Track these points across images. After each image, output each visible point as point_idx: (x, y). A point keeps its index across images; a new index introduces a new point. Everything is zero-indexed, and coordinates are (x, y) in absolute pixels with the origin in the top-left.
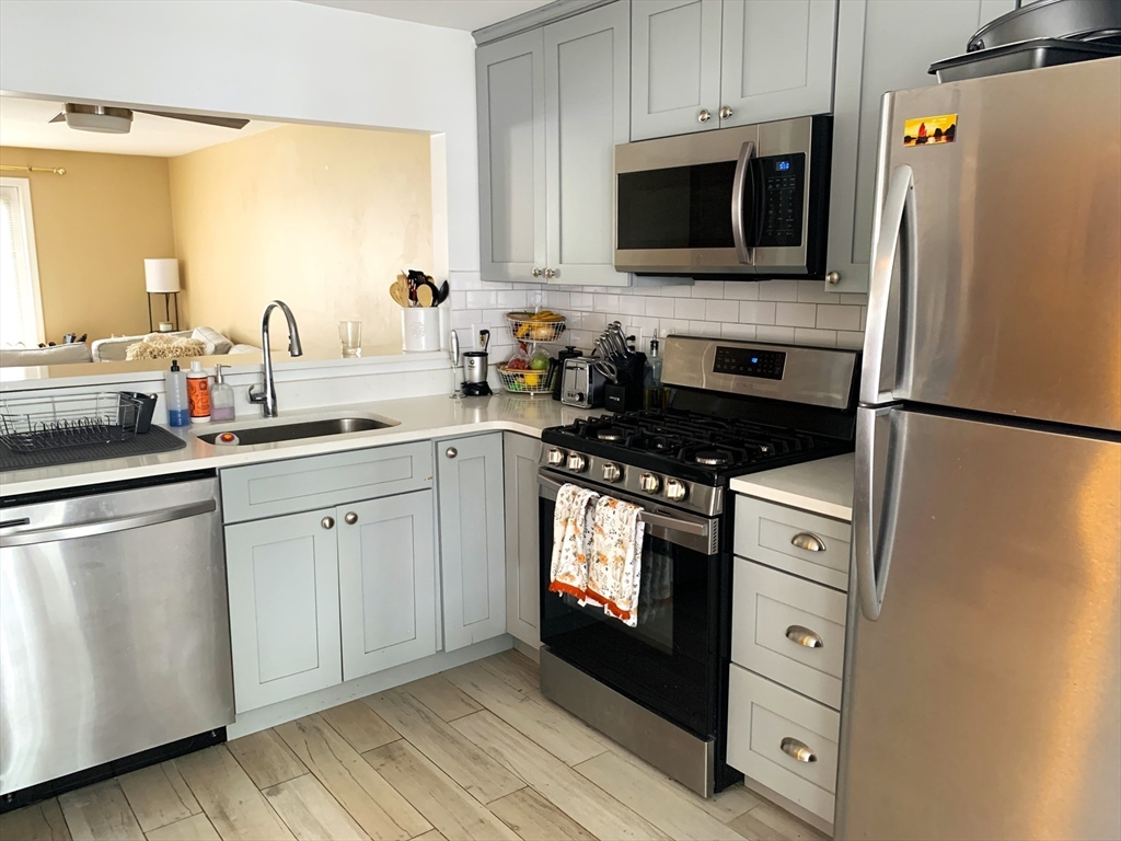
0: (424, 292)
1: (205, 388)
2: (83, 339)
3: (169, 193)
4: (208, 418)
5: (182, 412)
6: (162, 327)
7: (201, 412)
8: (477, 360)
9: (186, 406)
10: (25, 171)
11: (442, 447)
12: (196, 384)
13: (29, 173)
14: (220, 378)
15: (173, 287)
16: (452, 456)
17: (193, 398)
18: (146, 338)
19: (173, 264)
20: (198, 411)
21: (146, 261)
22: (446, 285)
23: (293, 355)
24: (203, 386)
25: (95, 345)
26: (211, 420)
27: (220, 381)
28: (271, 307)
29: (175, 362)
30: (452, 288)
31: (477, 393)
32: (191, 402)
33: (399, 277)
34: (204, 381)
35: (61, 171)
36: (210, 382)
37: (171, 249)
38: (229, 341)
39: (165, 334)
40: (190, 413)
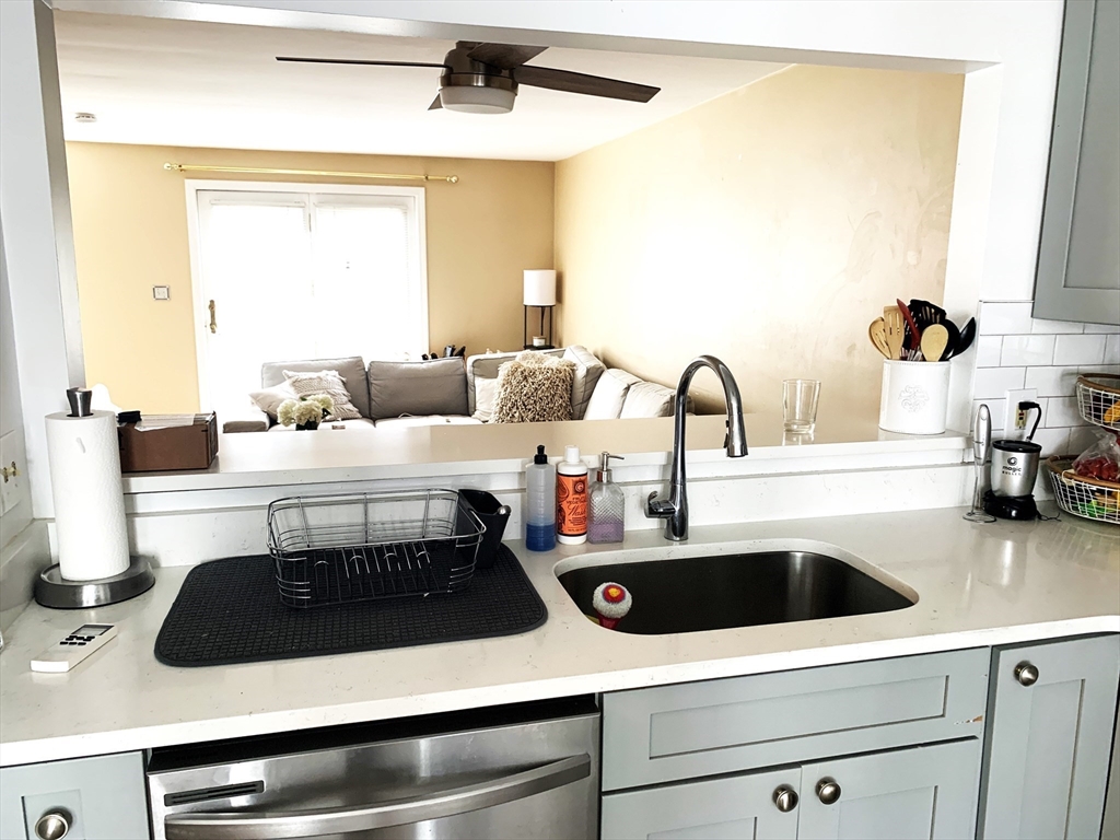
0: (935, 337)
1: (583, 491)
2: (461, 353)
3: (552, 199)
4: (583, 539)
5: (547, 528)
6: (537, 342)
7: (575, 529)
8: (1020, 458)
9: (552, 520)
10: (422, 180)
11: (1008, 660)
12: (569, 483)
13: (424, 182)
14: (605, 474)
15: (549, 301)
16: (1027, 683)
17: (564, 505)
18: (519, 355)
19: (551, 275)
20: (568, 526)
21: (526, 272)
22: (972, 325)
23: (731, 454)
24: (579, 487)
25: (470, 360)
26: (587, 540)
27: (605, 480)
28: (695, 366)
29: (541, 449)
30: (981, 329)
31: (1014, 513)
32: (559, 510)
33: (888, 311)
34: (581, 480)
35: (454, 179)
36: (592, 478)
37: (550, 259)
38: (602, 364)
39: (537, 352)
40: (558, 529)
